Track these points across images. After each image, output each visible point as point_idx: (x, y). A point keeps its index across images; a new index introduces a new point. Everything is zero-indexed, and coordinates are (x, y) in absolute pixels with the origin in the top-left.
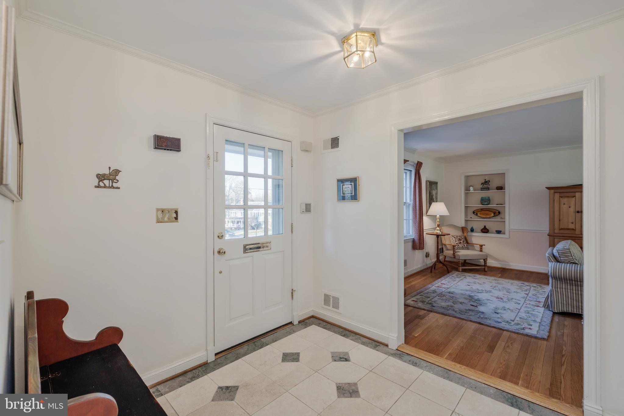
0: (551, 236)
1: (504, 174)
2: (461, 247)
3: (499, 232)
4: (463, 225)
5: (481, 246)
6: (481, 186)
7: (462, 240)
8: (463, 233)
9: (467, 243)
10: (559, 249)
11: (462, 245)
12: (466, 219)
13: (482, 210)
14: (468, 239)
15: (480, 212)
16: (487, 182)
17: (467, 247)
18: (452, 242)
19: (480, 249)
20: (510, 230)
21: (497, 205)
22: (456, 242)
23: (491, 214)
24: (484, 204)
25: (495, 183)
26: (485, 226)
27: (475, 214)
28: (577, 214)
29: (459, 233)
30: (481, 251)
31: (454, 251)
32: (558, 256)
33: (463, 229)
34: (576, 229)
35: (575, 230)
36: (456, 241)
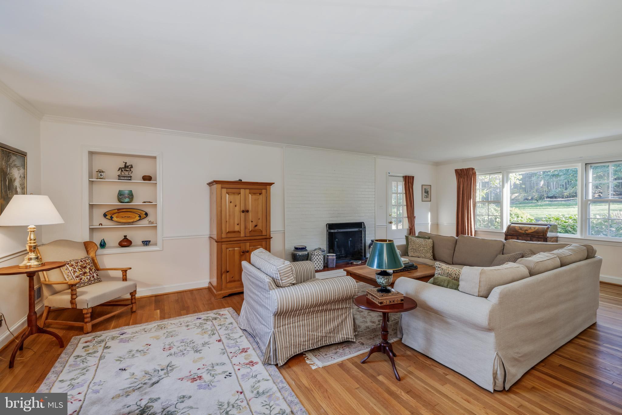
0: (219, 242)
1: (155, 158)
2: (87, 280)
3: (146, 243)
4: (87, 239)
5: (125, 271)
6: (119, 173)
7: (88, 267)
8: (87, 252)
9: (97, 269)
10: (280, 268)
11: (89, 277)
12: (90, 227)
13: (119, 210)
14: (99, 261)
15: (116, 215)
16: (128, 167)
17: (98, 278)
18: (66, 276)
19: (123, 276)
20: (164, 239)
21: (145, 202)
22: (76, 274)
23: (136, 217)
24: (122, 201)
25: (140, 169)
26: (125, 236)
27: (108, 217)
28: (242, 213)
29: (80, 254)
30: (125, 279)
31: (72, 295)
32: (279, 278)
33: (87, 245)
34: (240, 230)
35: (240, 232)
36: (75, 272)
